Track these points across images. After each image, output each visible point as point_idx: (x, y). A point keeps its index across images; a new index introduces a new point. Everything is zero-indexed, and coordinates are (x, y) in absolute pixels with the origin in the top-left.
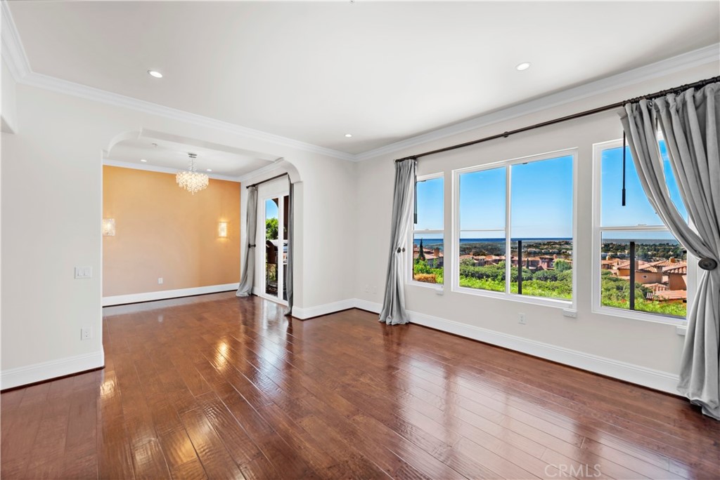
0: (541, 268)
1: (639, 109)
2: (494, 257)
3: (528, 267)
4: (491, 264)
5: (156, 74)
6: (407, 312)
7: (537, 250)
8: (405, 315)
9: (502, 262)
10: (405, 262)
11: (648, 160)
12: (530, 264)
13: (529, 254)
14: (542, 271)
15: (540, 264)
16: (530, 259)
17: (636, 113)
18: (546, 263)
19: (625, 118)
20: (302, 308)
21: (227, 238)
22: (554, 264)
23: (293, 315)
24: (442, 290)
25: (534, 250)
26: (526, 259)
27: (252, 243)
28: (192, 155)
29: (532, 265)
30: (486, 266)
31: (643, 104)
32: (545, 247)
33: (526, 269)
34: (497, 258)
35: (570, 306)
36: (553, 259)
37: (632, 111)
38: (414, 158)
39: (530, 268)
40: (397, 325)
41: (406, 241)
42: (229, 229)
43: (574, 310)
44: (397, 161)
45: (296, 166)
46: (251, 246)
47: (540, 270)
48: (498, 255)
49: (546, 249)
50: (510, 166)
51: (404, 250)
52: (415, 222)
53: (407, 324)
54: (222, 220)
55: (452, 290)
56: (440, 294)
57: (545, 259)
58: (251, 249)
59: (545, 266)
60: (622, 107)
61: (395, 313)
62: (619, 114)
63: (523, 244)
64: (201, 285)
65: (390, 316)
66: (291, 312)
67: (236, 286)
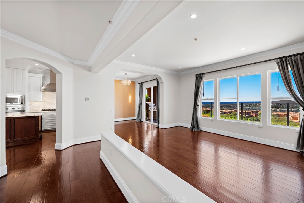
0: (252, 116)
1: (282, 60)
2: (229, 111)
3: (245, 115)
4: (227, 114)
5: (134, 56)
6: (200, 127)
7: (250, 108)
8: (200, 128)
9: (233, 113)
10: (200, 110)
11: (286, 77)
12: (247, 114)
13: (246, 109)
14: (252, 117)
15: (252, 114)
16: (246, 112)
17: (281, 62)
18: (255, 114)
19: (278, 63)
20: (163, 124)
21: (131, 101)
22: (259, 114)
23: (160, 127)
24: (213, 119)
25: (249, 107)
26: (245, 112)
27: (141, 103)
28: (126, 74)
29: (248, 115)
30: (225, 114)
31: (283, 59)
32: (255, 106)
33: (245, 116)
34: (231, 111)
35: (260, 124)
36: (258, 112)
37: (280, 61)
38: (203, 74)
39: (247, 116)
40: (197, 131)
41: (199, 103)
42: (132, 98)
43: (262, 125)
44: (196, 75)
45: (162, 77)
46: (140, 104)
47: (251, 117)
48: (231, 110)
49: (255, 107)
50: (238, 77)
51: (199, 105)
52: (203, 96)
53: (200, 131)
54: (130, 95)
55: (217, 119)
56: (213, 121)
57: (254, 111)
58: (140, 105)
59: (254, 115)
60: (277, 60)
61: (196, 127)
62: (276, 62)
63: (243, 105)
64: (124, 117)
65: (194, 128)
66: (159, 126)
67: (135, 118)
